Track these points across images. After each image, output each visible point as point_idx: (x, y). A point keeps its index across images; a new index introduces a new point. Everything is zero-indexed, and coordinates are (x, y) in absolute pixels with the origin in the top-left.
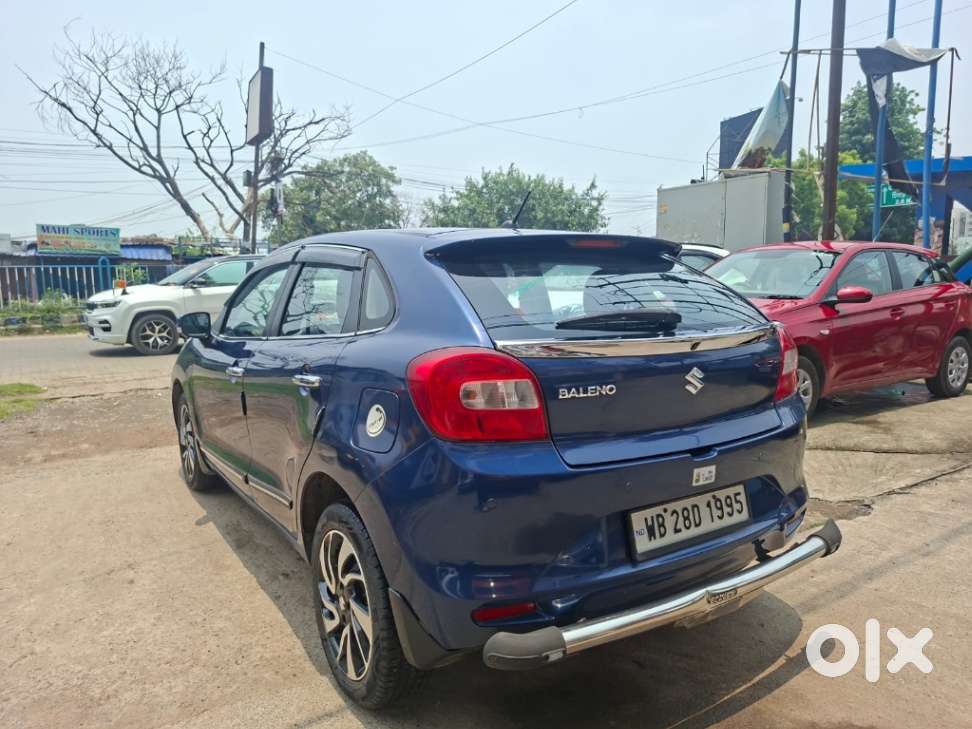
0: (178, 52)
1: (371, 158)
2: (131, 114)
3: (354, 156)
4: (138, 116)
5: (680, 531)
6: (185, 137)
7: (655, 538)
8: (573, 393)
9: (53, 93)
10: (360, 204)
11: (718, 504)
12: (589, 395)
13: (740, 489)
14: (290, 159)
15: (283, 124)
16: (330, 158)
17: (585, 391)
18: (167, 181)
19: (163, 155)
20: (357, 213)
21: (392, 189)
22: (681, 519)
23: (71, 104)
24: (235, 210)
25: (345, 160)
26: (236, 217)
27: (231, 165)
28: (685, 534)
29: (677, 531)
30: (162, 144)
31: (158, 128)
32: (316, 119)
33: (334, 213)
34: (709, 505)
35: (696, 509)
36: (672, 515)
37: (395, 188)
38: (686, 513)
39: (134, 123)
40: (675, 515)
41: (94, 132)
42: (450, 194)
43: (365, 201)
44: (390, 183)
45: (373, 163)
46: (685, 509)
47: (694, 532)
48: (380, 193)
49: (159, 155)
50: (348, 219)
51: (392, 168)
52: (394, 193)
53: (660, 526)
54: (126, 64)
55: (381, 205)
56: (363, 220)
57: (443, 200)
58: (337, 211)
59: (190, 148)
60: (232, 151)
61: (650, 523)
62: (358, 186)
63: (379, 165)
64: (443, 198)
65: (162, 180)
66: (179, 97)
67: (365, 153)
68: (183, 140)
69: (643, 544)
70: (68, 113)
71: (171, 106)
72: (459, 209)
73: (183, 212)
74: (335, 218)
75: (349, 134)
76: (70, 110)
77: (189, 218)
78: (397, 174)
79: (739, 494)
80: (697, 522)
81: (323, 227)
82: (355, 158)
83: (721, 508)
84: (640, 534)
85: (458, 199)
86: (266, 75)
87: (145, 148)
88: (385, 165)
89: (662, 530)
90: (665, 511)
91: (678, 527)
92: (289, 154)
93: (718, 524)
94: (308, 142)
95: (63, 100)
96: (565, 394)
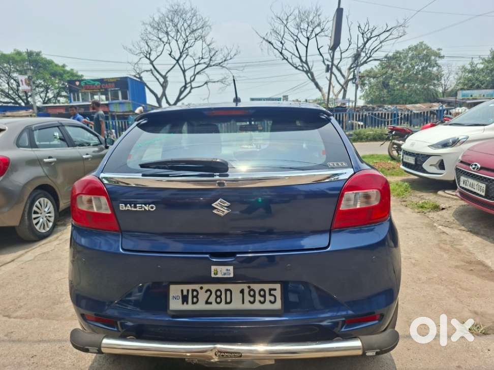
0: (318, 8)
1: (425, 45)
2: (295, 42)
3: (415, 46)
4: (298, 42)
5: (211, 303)
6: (319, 49)
7: (187, 303)
8: (129, 207)
9: (266, 38)
10: (417, 73)
11: (252, 293)
12: (138, 209)
13: (278, 286)
14: (370, 53)
15: (370, 34)
16: (400, 50)
17: (135, 207)
18: (308, 72)
19: (308, 60)
20: (415, 78)
21: (438, 62)
22: (214, 295)
23: (273, 41)
24: (340, 84)
25: (410, 49)
26: (340, 87)
27: (341, 60)
28: (214, 306)
29: (207, 303)
30: (308, 55)
31: (307, 47)
32: (388, 29)
33: (400, 80)
34: (242, 291)
35: (228, 293)
36: (206, 292)
37: (440, 62)
38: (219, 293)
39: (296, 45)
40: (209, 293)
41: (281, 53)
42: (476, 61)
43: (420, 71)
44: (437, 59)
45: (427, 48)
46: (219, 290)
47: (223, 306)
48: (430, 65)
49: (306, 60)
50: (408, 82)
51: (439, 49)
52: (439, 65)
53: (193, 297)
54: (295, 18)
55: (430, 73)
56: (418, 81)
57: (471, 66)
58: (402, 78)
59: (321, 55)
60: (341, 53)
61: (185, 293)
62: (416, 63)
63: (431, 49)
64: (472, 64)
65: (307, 72)
66: (318, 30)
67: (422, 43)
68: (318, 51)
69: (175, 305)
70: (271, 46)
71: (314, 35)
72: (482, 70)
73: (315, 87)
74: (400, 82)
75: (404, 35)
76: (272, 44)
77: (317, 90)
78: (442, 53)
79: (275, 290)
80: (228, 300)
81: (392, 88)
82: (416, 47)
83: (254, 296)
84: (175, 298)
85: (482, 63)
86: (340, 12)
87: (300, 58)
88: (434, 48)
89: (195, 300)
90: (201, 288)
91: (209, 301)
92: (370, 51)
93: (247, 306)
94: (381, 43)
95: (270, 40)
96: (122, 207)
